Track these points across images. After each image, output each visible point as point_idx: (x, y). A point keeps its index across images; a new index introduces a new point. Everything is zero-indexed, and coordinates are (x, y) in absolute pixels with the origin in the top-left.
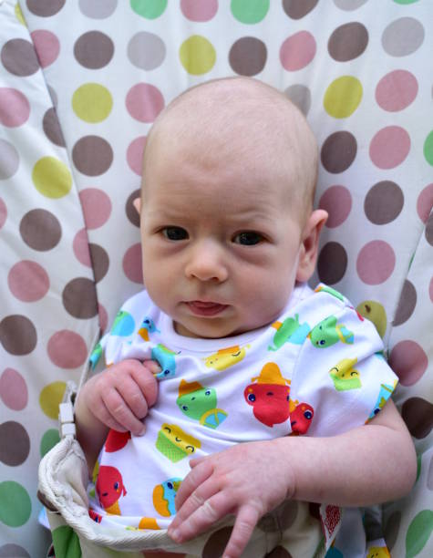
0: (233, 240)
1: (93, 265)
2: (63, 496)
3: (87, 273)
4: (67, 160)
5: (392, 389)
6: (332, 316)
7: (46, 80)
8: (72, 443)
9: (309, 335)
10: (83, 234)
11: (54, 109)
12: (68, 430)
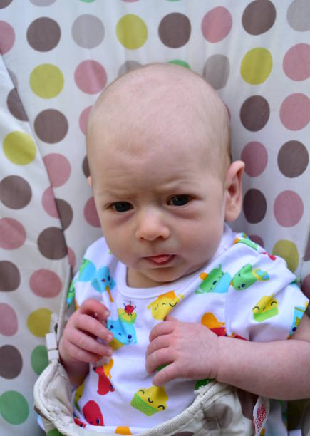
0: (168, 204)
1: (60, 216)
2: (54, 412)
3: (55, 223)
4: (30, 130)
5: (305, 310)
6: (248, 265)
7: (6, 65)
8: (58, 366)
9: (232, 283)
10: (49, 192)
11: (15, 90)
12: (53, 356)
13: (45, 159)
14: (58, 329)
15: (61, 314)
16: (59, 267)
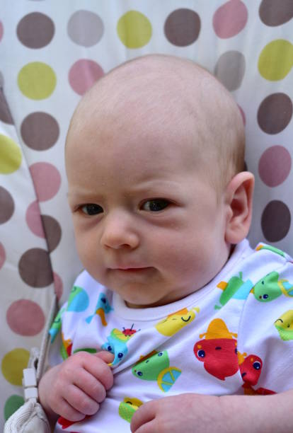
0: (141, 208)
1: (46, 236)
3: (41, 244)
6: (274, 272)
8: (35, 406)
9: (252, 290)
10: (35, 207)
12: (31, 394)
13: (31, 169)
14: (39, 365)
15: (42, 348)
16: (42, 296)
